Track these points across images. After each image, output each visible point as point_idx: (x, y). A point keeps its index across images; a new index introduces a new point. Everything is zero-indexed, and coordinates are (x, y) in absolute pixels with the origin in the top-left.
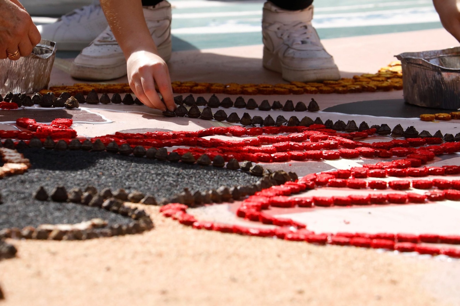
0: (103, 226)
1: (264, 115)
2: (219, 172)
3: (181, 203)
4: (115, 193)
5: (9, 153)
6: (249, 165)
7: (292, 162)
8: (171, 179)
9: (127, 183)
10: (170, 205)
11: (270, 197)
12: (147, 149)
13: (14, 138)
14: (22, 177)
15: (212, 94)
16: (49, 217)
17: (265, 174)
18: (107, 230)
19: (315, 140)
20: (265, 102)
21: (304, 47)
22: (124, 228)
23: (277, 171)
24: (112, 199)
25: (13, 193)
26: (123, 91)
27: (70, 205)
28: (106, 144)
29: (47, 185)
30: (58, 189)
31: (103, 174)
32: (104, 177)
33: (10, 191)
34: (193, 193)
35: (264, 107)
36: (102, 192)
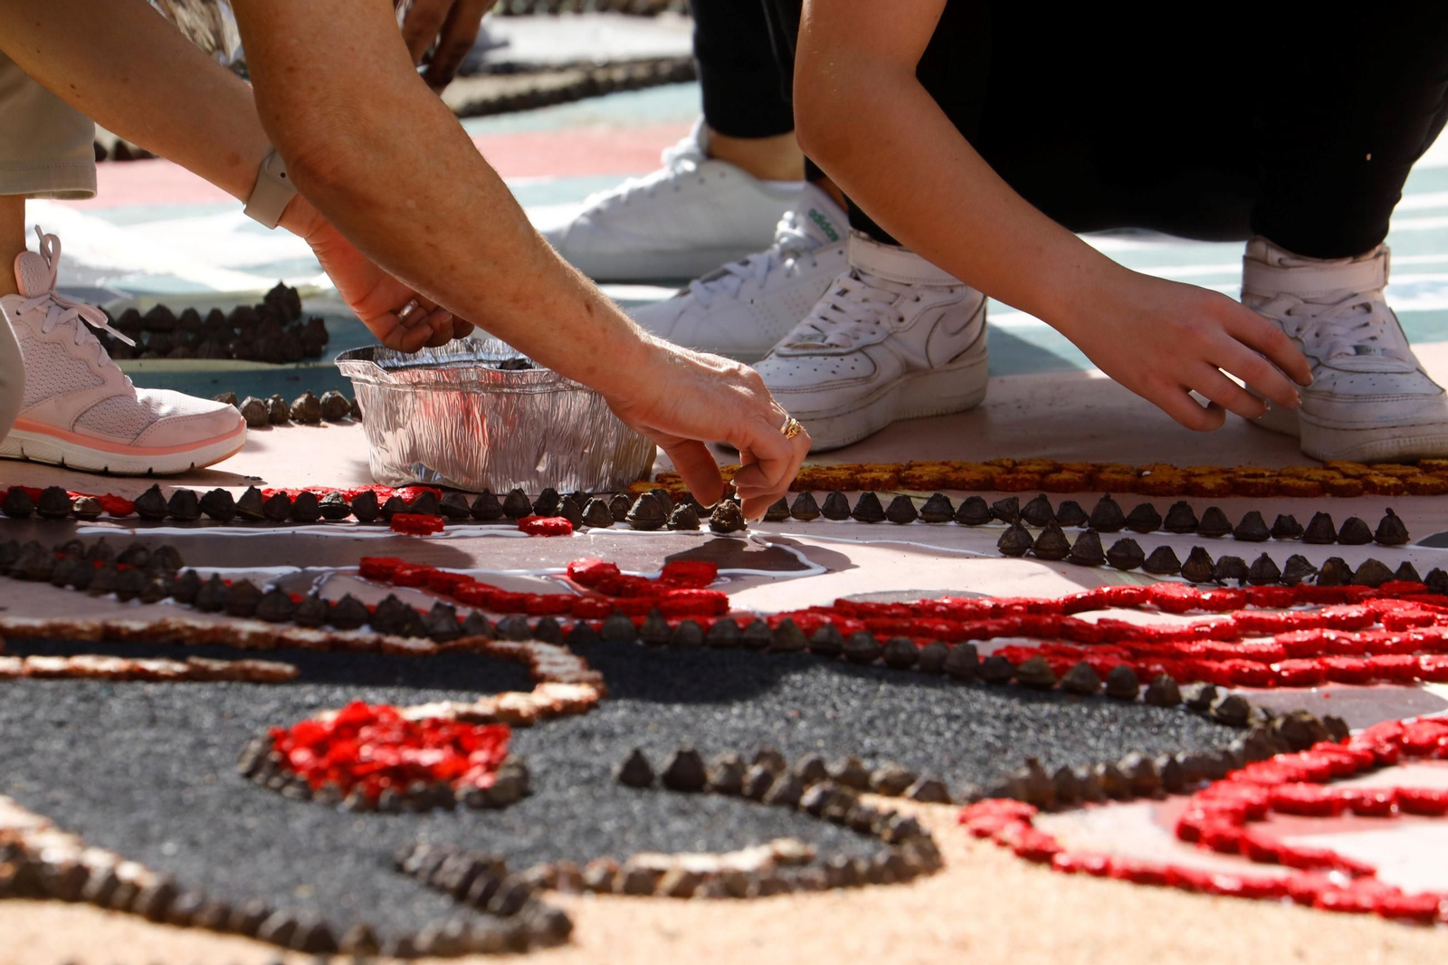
0: (804, 861)
1: (1249, 554)
2: (1124, 712)
3: (1017, 799)
4: (835, 768)
5: (548, 655)
6: (1209, 694)
7: (1333, 687)
8: (988, 730)
9: (867, 742)
10: (989, 804)
11: (1270, 786)
12: (920, 647)
13: (561, 613)
14: (584, 722)
15: (1103, 495)
16: (658, 834)
17: (1257, 720)
18: (814, 873)
19: (1397, 625)
20: (1254, 517)
21: (1361, 363)
22: (862, 866)
23: (1290, 711)
24: (828, 785)
25: (559, 765)
26: (853, 485)
27: (714, 801)
28: (809, 632)
29: (650, 744)
30: (680, 755)
31: (801, 716)
32: (802, 725)
33: (552, 761)
34: (1050, 770)
35: (1249, 532)
36: (800, 765)
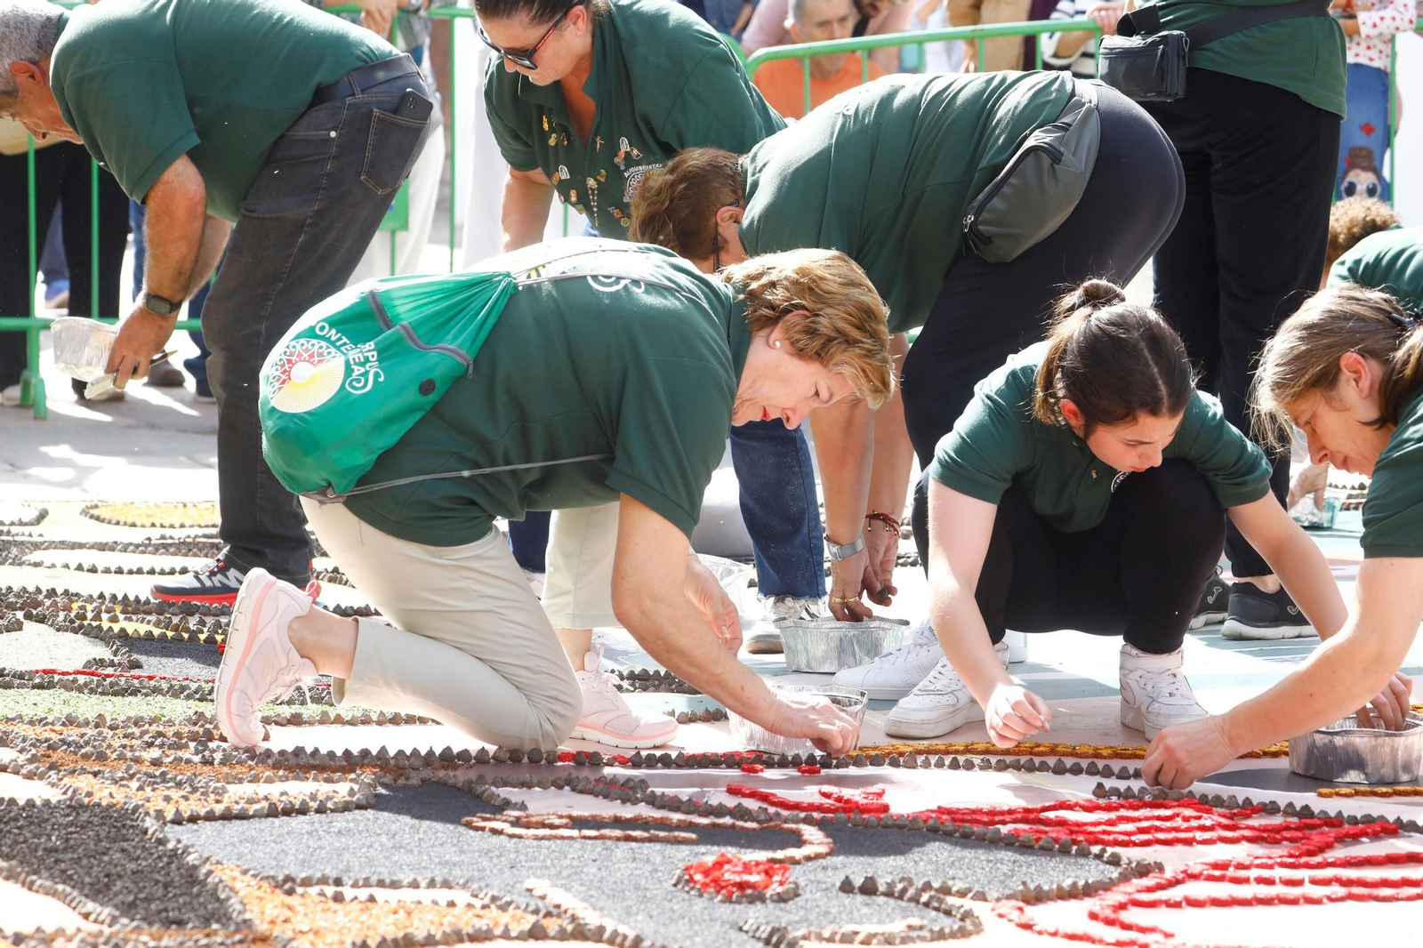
0: (921, 928)
1: (1122, 785)
2: (1066, 860)
3: (1017, 900)
4: (936, 885)
5: (809, 831)
6: (1104, 851)
7: (1158, 847)
8: (1005, 867)
9: (951, 872)
10: (1004, 902)
11: (1130, 894)
12: (975, 828)
13: (815, 811)
14: (823, 862)
15: (1057, 758)
16: (856, 915)
17: (1124, 861)
18: (925, 933)
19: (1186, 819)
20: (1124, 769)
21: (1172, 700)
22: (947, 931)
23: (1139, 859)
24: (933, 893)
25: (813, 882)
26: (948, 752)
27: (881, 899)
28: (925, 821)
29: (853, 873)
30: (866, 878)
31: (921, 860)
32: (922, 864)
33: (810, 880)
34: (1032, 886)
35: (1123, 775)
36: (919, 884)
